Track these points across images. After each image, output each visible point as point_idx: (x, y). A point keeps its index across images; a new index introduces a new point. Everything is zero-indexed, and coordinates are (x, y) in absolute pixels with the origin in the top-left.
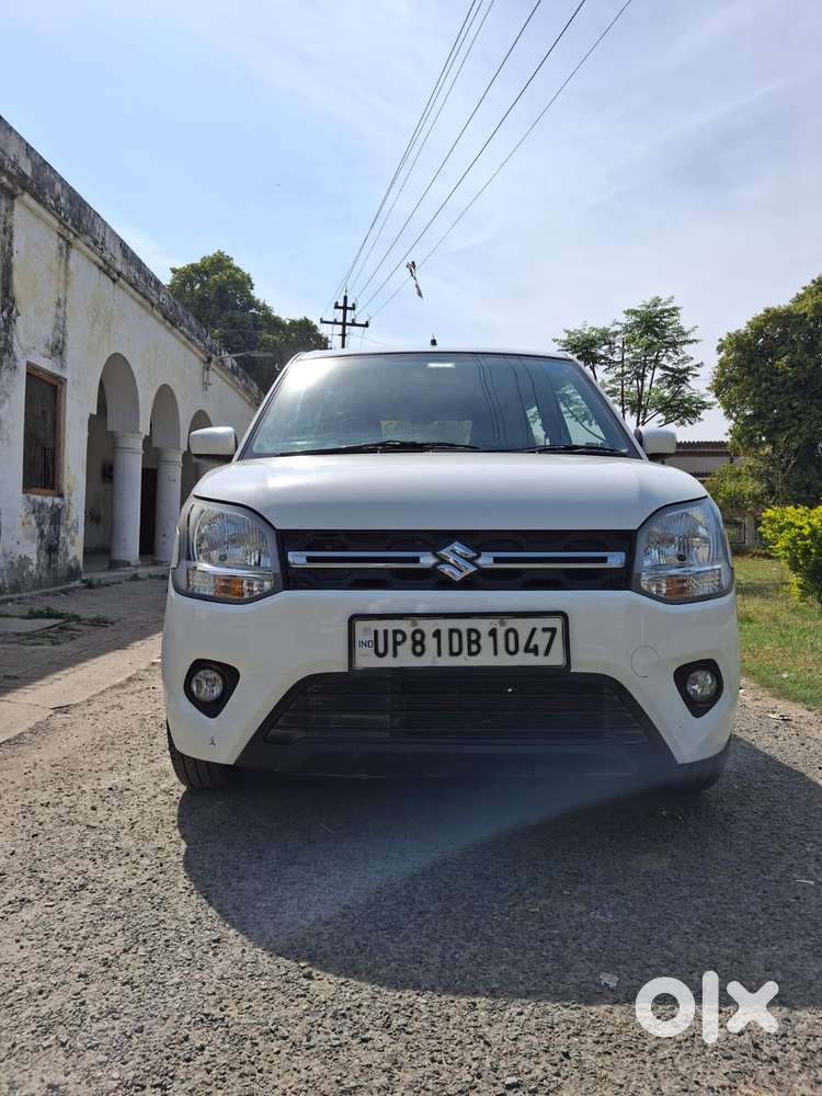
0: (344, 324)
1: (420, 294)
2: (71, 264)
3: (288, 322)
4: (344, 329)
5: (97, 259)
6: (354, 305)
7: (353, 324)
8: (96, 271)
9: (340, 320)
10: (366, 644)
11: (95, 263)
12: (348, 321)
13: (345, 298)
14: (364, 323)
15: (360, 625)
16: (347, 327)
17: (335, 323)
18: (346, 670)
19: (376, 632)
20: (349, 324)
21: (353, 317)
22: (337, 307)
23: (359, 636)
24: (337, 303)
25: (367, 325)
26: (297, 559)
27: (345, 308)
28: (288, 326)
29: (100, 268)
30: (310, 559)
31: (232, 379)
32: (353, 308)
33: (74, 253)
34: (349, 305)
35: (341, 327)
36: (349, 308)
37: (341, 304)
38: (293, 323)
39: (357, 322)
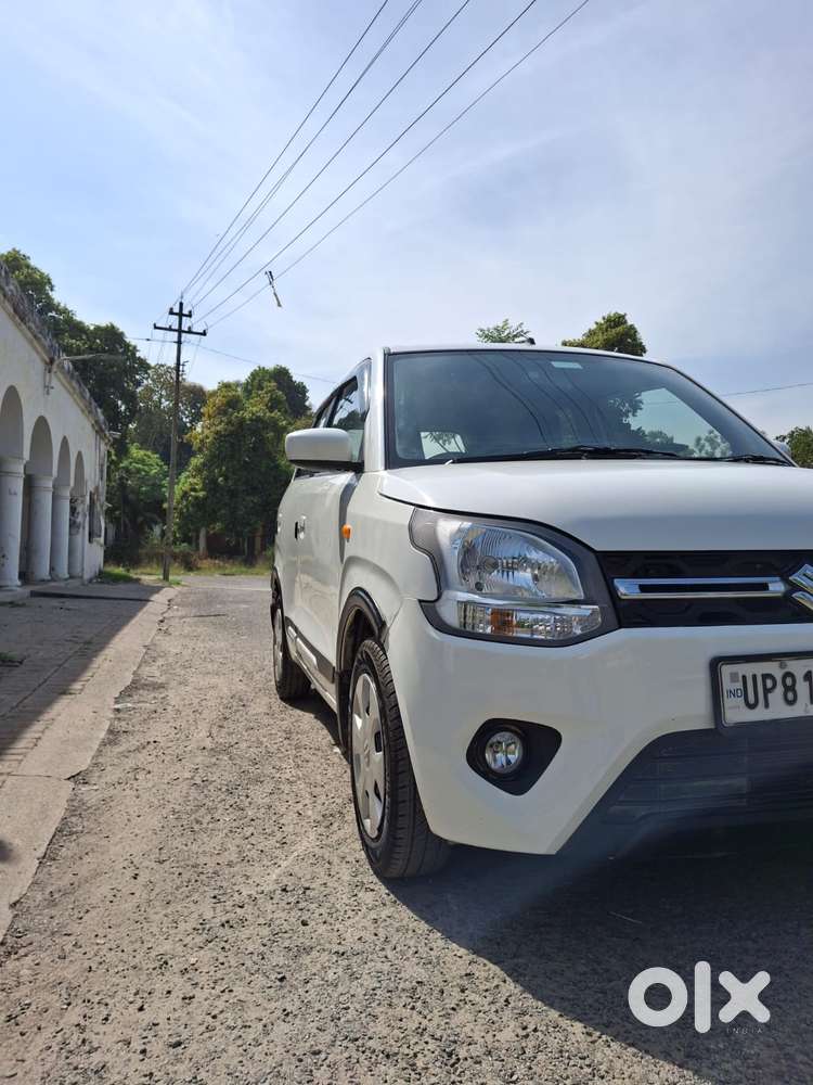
0: (180, 331)
1: (279, 305)
3: (92, 328)
4: (180, 337)
6: (190, 312)
7: (190, 332)
9: (176, 327)
10: (732, 693)
12: (185, 328)
13: (181, 304)
14: (201, 331)
15: (726, 671)
16: (183, 335)
17: (170, 329)
18: (713, 727)
19: (744, 677)
20: (185, 332)
21: (189, 324)
23: (727, 684)
24: (171, 309)
25: (204, 334)
26: (627, 589)
27: (181, 315)
28: (92, 332)
30: (644, 589)
31: (70, 383)
32: (190, 315)
34: (185, 312)
35: (176, 334)
36: (185, 315)
37: (176, 310)
38: (98, 328)
39: (194, 330)
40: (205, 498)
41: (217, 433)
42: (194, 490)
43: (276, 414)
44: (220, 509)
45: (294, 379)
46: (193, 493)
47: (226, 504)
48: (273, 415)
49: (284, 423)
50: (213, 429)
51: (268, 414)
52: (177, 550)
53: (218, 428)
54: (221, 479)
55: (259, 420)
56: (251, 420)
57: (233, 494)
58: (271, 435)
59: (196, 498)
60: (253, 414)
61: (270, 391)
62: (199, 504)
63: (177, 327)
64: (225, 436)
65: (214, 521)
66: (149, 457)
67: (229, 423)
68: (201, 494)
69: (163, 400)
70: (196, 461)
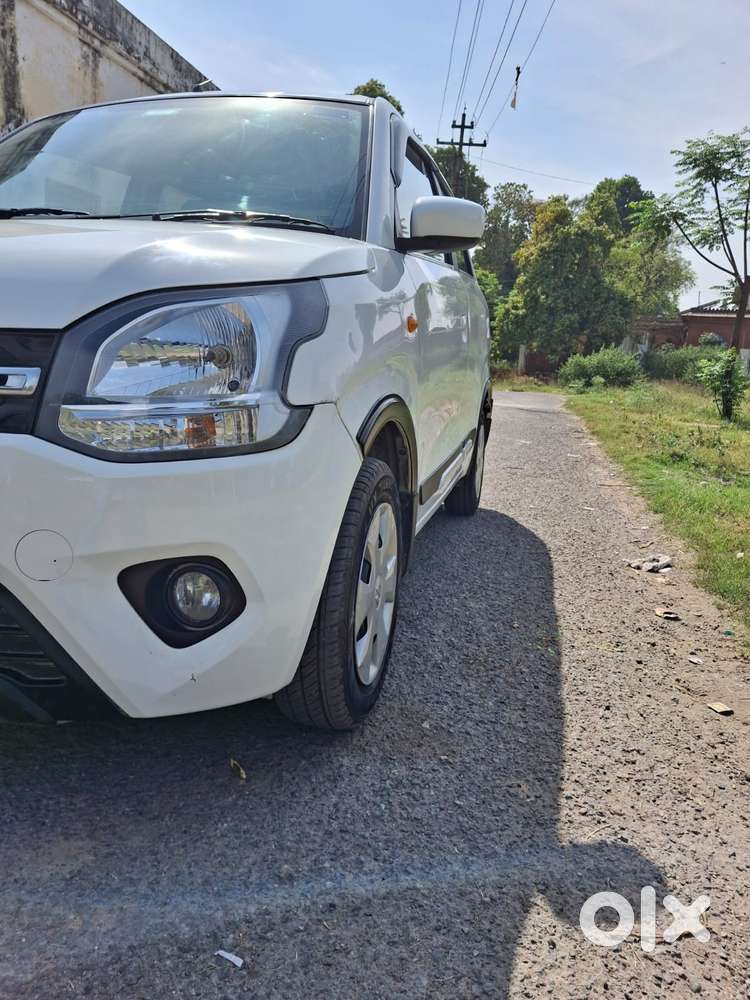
0: (461, 144)
1: (513, 104)
2: (101, 73)
4: (460, 150)
5: (135, 69)
6: (472, 123)
7: (471, 144)
8: (136, 83)
11: (134, 74)
12: (466, 140)
13: (464, 115)
14: (482, 142)
17: (452, 143)
20: (466, 144)
21: (470, 136)
22: (454, 126)
24: (454, 122)
25: (484, 145)
27: (463, 127)
29: (142, 80)
32: (471, 127)
33: (103, 63)
34: (467, 123)
36: (467, 127)
37: (459, 123)
39: (474, 142)
40: (525, 316)
41: (542, 250)
42: (516, 308)
43: (604, 227)
44: (537, 327)
45: (642, 188)
46: (513, 311)
47: (544, 322)
48: (600, 228)
49: (612, 236)
50: (538, 246)
51: (595, 228)
52: (497, 367)
53: (544, 245)
54: (543, 297)
55: (584, 234)
56: (576, 234)
57: (552, 311)
58: (598, 249)
59: (517, 316)
60: (579, 228)
61: (602, 203)
62: (519, 321)
63: (458, 141)
64: (549, 253)
65: (531, 338)
66: (487, 276)
67: (555, 238)
68: (521, 312)
69: (510, 219)
70: (521, 279)
